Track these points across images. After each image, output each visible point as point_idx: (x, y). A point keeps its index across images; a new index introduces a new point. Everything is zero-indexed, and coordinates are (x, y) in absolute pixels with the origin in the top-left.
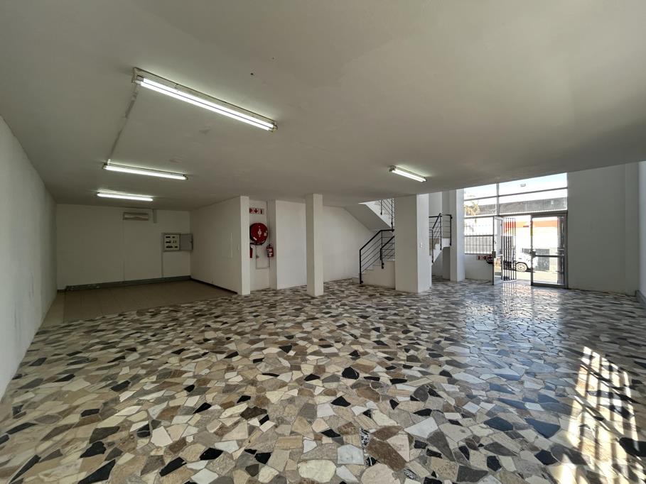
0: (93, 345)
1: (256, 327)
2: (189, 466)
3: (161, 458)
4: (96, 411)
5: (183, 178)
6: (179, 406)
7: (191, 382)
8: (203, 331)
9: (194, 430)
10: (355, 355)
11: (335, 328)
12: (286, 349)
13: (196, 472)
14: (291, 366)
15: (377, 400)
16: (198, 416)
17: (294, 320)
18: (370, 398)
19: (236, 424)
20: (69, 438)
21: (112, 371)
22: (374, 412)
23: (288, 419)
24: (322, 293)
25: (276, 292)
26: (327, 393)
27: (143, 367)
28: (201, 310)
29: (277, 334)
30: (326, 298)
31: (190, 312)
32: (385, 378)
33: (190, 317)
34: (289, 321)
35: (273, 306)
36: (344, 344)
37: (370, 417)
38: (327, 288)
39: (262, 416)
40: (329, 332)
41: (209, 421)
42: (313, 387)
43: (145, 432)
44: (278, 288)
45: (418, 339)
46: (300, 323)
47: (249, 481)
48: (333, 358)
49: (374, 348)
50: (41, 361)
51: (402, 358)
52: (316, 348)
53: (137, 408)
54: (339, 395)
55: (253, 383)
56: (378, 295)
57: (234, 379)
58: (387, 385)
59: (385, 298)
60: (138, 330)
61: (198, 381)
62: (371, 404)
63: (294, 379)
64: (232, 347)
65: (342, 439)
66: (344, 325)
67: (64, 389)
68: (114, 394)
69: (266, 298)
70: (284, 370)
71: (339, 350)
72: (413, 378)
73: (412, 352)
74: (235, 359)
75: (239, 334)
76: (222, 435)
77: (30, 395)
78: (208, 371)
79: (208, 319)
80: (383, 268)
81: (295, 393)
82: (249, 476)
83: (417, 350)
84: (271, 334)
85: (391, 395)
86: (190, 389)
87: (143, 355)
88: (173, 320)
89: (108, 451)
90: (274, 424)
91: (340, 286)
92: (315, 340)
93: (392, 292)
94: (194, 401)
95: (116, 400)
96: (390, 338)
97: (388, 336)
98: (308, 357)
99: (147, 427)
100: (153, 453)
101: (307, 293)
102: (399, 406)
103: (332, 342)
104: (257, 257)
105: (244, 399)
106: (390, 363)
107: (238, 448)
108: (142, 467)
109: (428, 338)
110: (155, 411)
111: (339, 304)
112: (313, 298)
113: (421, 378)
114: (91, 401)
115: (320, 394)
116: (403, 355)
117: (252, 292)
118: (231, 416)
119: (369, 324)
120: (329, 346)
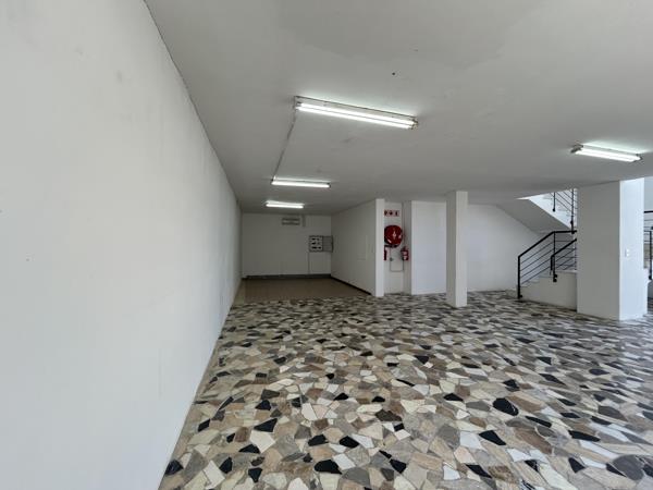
0: (262, 323)
1: (391, 330)
2: (331, 445)
3: (308, 429)
4: (265, 375)
5: (327, 186)
6: (321, 390)
7: (332, 371)
8: (341, 326)
9: (335, 415)
10: (512, 385)
11: (483, 347)
12: (422, 359)
13: (337, 453)
14: (429, 379)
15: (547, 450)
16: (337, 404)
17: (430, 330)
18: (537, 446)
19: (371, 422)
20: (249, 391)
21: (275, 347)
22: (542, 465)
23: (425, 435)
24: (465, 305)
25: (411, 298)
26: (472, 420)
27: (296, 348)
28: (338, 306)
29: (411, 341)
30: (471, 310)
31: (330, 307)
32: (560, 426)
33: (330, 311)
34: (424, 330)
35: (407, 311)
36: (495, 368)
37: (536, 469)
38: (471, 299)
39: (397, 423)
40: (474, 351)
41: (347, 410)
42: (456, 410)
43: (297, 403)
44: (413, 293)
45: (620, 386)
46: (438, 335)
47: (384, 483)
48: (481, 382)
49: (540, 382)
50: (233, 329)
51: (589, 406)
52: (458, 365)
53: (292, 381)
54: (489, 428)
55: (388, 386)
56: (547, 315)
57: (370, 378)
58: (564, 437)
59: (558, 321)
60: (292, 317)
61: (337, 371)
62: (536, 454)
63: (432, 394)
64: (367, 346)
65: (494, 483)
66: (494, 346)
67: (246, 353)
68: (275, 366)
69: (399, 302)
70: (420, 381)
71: (488, 374)
72: (610, 439)
73: (607, 402)
74: (369, 358)
75: (373, 334)
76: (358, 428)
77: (227, 352)
78: (345, 364)
79: (345, 315)
80: (555, 281)
81: (433, 409)
82: (384, 479)
83: (619, 401)
84: (405, 340)
85: (570, 451)
86: (330, 376)
87: (295, 338)
88: (318, 312)
89: (273, 409)
90: (409, 435)
91: (490, 298)
92: (456, 356)
93: (572, 314)
94: (333, 389)
95: (277, 370)
96: (569, 376)
97: (565, 372)
98: (448, 374)
99: (298, 399)
100: (302, 423)
101: (448, 302)
102: (584, 471)
103: (479, 362)
104: (391, 260)
105: (378, 400)
106: (568, 409)
107: (372, 446)
108: (295, 432)
109: (639, 388)
110: (305, 388)
111: (488, 320)
112: (454, 309)
113: (627, 443)
114: (262, 366)
115: (464, 419)
116: (593, 404)
117: (385, 295)
118: (366, 413)
119: (533, 350)
120: (476, 367)
